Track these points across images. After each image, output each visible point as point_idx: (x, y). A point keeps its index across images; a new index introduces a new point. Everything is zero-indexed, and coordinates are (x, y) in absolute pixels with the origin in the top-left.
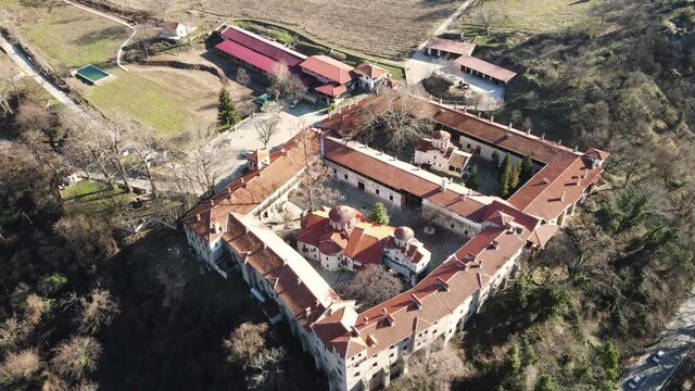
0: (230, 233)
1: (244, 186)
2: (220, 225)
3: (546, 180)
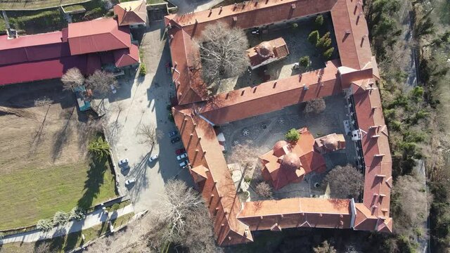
0: (251, 226)
1: (221, 198)
2: (244, 230)
3: (348, 31)
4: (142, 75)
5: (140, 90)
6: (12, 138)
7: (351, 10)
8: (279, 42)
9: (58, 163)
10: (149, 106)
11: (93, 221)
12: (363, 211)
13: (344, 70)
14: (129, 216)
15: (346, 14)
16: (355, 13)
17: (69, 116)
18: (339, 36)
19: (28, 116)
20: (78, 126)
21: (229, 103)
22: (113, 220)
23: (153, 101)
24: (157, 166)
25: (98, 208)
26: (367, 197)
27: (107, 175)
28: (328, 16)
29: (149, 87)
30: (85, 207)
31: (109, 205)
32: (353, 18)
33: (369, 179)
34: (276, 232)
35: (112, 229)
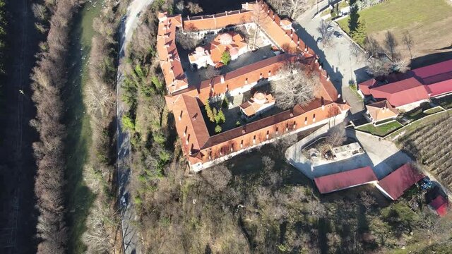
1: (268, 17)
3: (195, 119)
4: (351, 83)
5: (348, 75)
6: (426, 39)
7: (193, 136)
8: (248, 112)
9: (386, 31)
10: (337, 68)
12: (177, 21)
14: (323, 15)
15: (197, 132)
16: (189, 135)
18: (200, 117)
19: (424, 51)
20: (383, 51)
22: (332, 12)
23: (335, 71)
24: (316, 39)
25: (345, 14)
26: (173, 29)
27: (348, 30)
28: (212, 132)
29: (343, 79)
32: (191, 131)
34: (228, 10)
35: (331, 7)
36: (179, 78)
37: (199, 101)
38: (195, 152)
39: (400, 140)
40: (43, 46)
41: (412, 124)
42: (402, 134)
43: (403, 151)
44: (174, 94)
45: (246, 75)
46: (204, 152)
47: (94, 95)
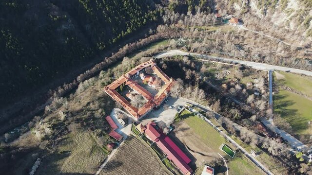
0: (169, 79)
1: (168, 86)
2: (171, 80)
5: (158, 120)
6: (191, 141)
8: (127, 95)
9: (189, 127)
10: (161, 115)
11: (194, 110)
13: (126, 80)
14: (187, 104)
17: (176, 131)
18: (119, 85)
19: (184, 141)
20: (177, 127)
21: (148, 96)
24: (172, 105)
26: (149, 65)
27: (182, 114)
28: (115, 89)
30: (193, 115)
31: (188, 109)
33: (145, 66)
36: (129, 74)
37: (125, 82)
38: (108, 88)
39: (132, 135)
40: (140, 40)
41: (140, 138)
42: (135, 136)
43: (128, 136)
44: (124, 76)
45: (139, 90)
46: (108, 90)
47: (126, 62)
